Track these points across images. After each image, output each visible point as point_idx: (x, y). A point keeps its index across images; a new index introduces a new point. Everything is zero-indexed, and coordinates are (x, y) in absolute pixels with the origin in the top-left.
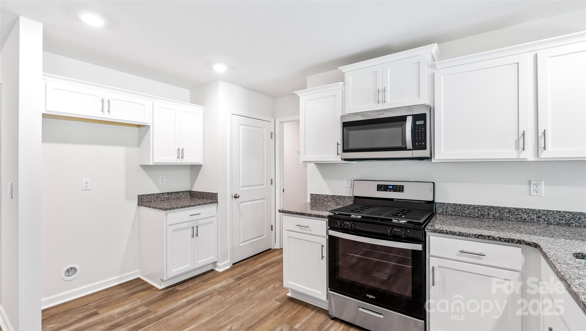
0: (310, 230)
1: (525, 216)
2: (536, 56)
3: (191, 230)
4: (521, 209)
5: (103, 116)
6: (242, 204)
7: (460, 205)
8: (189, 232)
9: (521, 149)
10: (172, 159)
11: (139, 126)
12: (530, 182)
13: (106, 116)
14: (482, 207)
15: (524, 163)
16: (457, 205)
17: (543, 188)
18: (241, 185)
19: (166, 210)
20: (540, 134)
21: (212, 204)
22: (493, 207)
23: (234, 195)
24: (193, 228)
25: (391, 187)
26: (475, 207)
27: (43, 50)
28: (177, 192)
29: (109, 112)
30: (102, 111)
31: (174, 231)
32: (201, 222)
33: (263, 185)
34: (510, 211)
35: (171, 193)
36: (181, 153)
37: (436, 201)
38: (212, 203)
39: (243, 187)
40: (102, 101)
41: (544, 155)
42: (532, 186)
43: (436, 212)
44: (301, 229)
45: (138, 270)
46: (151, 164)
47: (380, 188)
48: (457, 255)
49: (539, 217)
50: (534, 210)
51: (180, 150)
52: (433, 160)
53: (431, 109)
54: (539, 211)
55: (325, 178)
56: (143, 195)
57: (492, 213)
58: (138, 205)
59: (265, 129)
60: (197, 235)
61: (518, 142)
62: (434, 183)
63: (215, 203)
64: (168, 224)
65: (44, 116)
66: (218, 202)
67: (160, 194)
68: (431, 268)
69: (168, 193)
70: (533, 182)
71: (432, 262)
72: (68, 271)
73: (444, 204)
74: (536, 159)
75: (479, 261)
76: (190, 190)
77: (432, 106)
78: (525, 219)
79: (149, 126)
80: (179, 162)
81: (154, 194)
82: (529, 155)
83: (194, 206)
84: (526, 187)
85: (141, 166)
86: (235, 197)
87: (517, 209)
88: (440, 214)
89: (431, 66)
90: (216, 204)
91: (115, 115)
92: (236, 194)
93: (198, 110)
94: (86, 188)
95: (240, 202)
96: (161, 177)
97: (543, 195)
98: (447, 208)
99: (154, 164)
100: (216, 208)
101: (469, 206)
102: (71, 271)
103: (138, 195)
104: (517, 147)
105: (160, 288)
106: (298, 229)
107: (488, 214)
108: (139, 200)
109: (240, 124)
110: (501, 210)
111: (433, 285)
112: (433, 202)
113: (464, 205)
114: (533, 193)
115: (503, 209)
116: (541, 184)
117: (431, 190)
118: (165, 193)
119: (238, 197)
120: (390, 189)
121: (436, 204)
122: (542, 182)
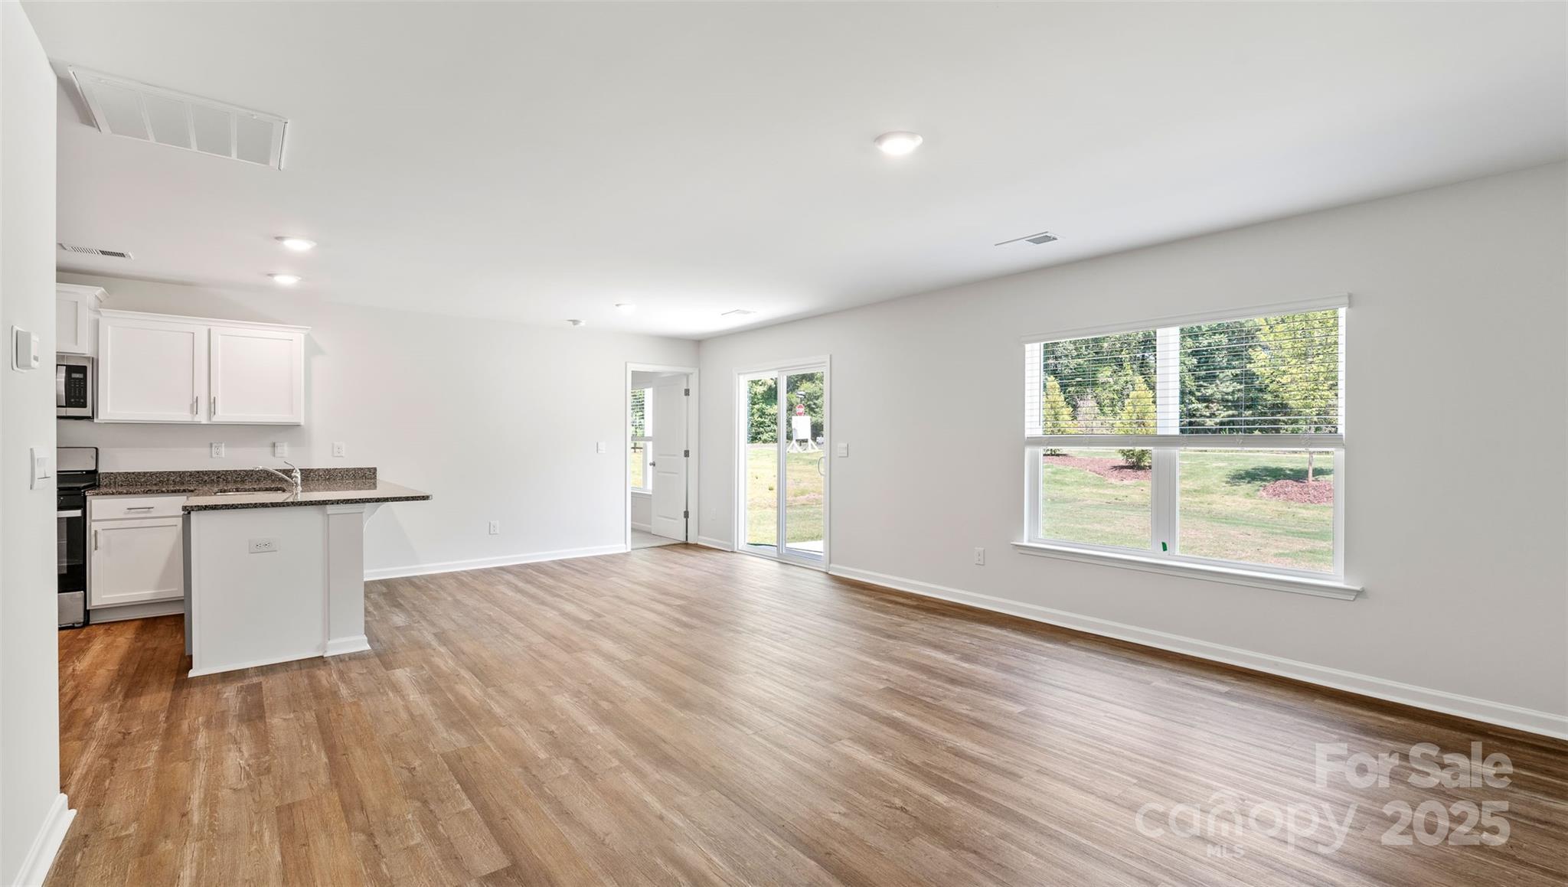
1: (206, 478)
2: (209, 330)
4: (202, 472)
7: (133, 473)
9: (195, 413)
12: (211, 445)
14: (160, 473)
15: (199, 425)
16: (129, 473)
17: (223, 450)
20: (212, 401)
22: (173, 472)
26: (152, 474)
34: (191, 474)
37: (101, 470)
41: (216, 419)
42: (213, 448)
43: (99, 485)
48: (125, 513)
49: (219, 477)
50: (214, 471)
52: (95, 420)
53: (95, 362)
54: (219, 472)
57: (172, 478)
61: (192, 405)
62: (97, 449)
68: (93, 533)
70: (214, 445)
71: (93, 527)
73: (112, 473)
74: (209, 423)
75: (148, 515)
77: (95, 357)
82: (202, 418)
84: (208, 449)
87: (198, 472)
88: (106, 486)
89: (94, 311)
97: (223, 457)
98: (116, 478)
101: (145, 473)
104: (192, 412)
107: (168, 480)
110: (181, 474)
111: (96, 549)
112: (95, 472)
113: (139, 473)
114: (214, 455)
115: (184, 473)
116: (221, 446)
117: (92, 457)
121: (99, 475)
122: (223, 444)
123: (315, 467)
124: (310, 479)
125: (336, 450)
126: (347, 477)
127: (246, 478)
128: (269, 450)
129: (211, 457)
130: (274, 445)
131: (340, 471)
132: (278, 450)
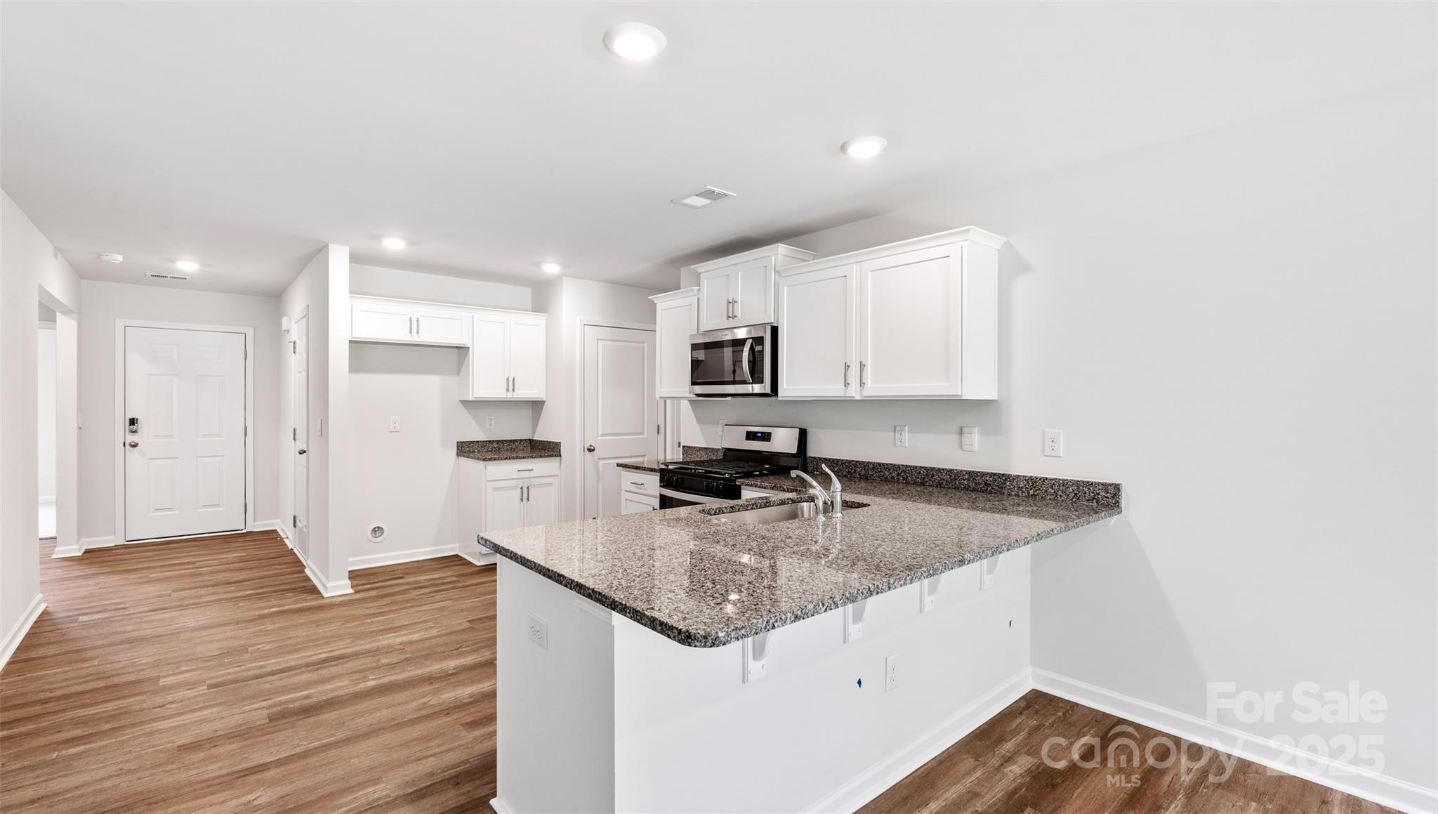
0: (645, 489)
1: (887, 473)
2: (860, 269)
3: (519, 490)
4: (883, 464)
5: (411, 339)
6: (602, 462)
8: (517, 494)
9: (848, 384)
10: (500, 393)
11: (457, 347)
12: (895, 427)
13: (415, 339)
14: (850, 462)
17: (906, 435)
18: (600, 434)
19: (484, 460)
21: (552, 458)
23: (587, 446)
24: (522, 488)
25: (760, 435)
26: (843, 463)
27: (350, 263)
28: (511, 441)
29: (418, 333)
30: (411, 332)
31: (495, 489)
32: (534, 481)
33: (643, 434)
34: (875, 466)
35: (503, 442)
36: (511, 384)
37: (807, 454)
38: (551, 456)
39: (602, 435)
40: (411, 320)
41: (866, 393)
42: (897, 432)
44: (637, 488)
45: (457, 545)
46: (470, 399)
47: (751, 436)
49: (900, 475)
50: (896, 466)
51: (511, 379)
54: (900, 467)
55: (700, 421)
56: (464, 442)
57: (859, 469)
58: (458, 455)
59: (646, 345)
60: (528, 499)
62: (801, 429)
63: (556, 456)
64: (488, 479)
65: (351, 342)
66: (560, 456)
67: (487, 441)
69: (498, 442)
70: (898, 428)
72: (374, 530)
73: (815, 458)
76: (531, 438)
78: (887, 478)
79: (469, 348)
80: (509, 396)
81: (478, 442)
83: (524, 458)
84: (891, 435)
85: (461, 401)
86: (590, 450)
89: (777, 272)
90: (559, 458)
91: (425, 337)
92: (591, 446)
93: (539, 320)
94: (395, 430)
95: (599, 459)
96: (488, 418)
97: (907, 445)
98: (818, 465)
99: (474, 399)
100: (558, 464)
102: (378, 531)
103: (458, 442)
105: (478, 564)
106: (633, 488)
107: (855, 472)
108: (458, 449)
109: (598, 340)
110: (866, 466)
114: (897, 442)
116: (904, 430)
118: (493, 441)
119: (593, 450)
120: (759, 437)
121: (807, 459)
122: (907, 428)
123: (1014, 472)
124: (1006, 492)
125: (1048, 443)
126: (1064, 497)
127: (926, 479)
128: (955, 437)
129: (895, 445)
130: (961, 432)
131: (1053, 483)
132: (966, 439)
